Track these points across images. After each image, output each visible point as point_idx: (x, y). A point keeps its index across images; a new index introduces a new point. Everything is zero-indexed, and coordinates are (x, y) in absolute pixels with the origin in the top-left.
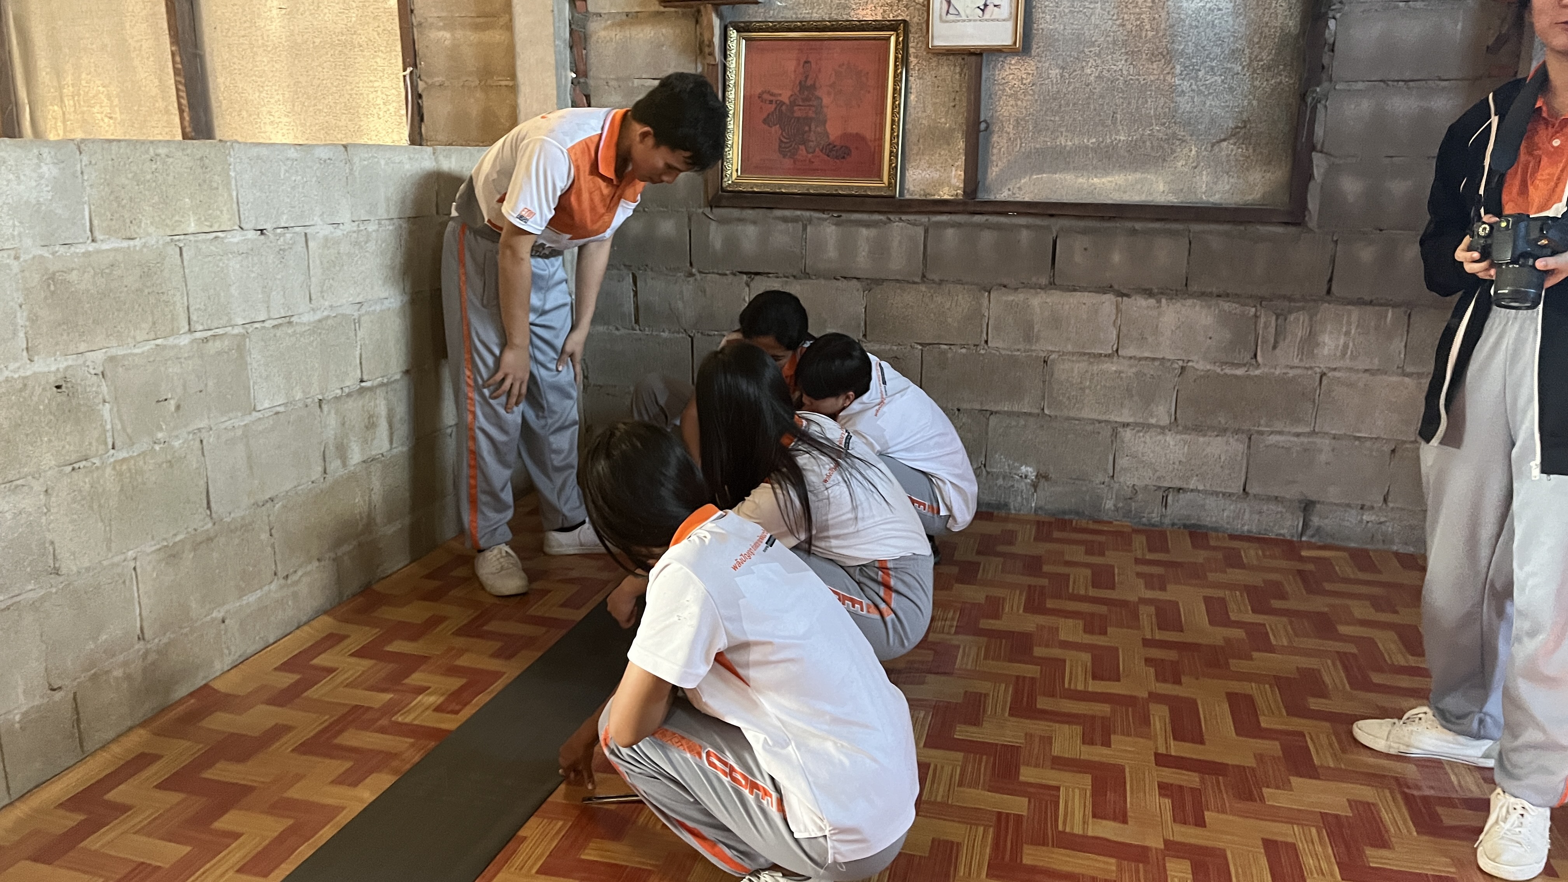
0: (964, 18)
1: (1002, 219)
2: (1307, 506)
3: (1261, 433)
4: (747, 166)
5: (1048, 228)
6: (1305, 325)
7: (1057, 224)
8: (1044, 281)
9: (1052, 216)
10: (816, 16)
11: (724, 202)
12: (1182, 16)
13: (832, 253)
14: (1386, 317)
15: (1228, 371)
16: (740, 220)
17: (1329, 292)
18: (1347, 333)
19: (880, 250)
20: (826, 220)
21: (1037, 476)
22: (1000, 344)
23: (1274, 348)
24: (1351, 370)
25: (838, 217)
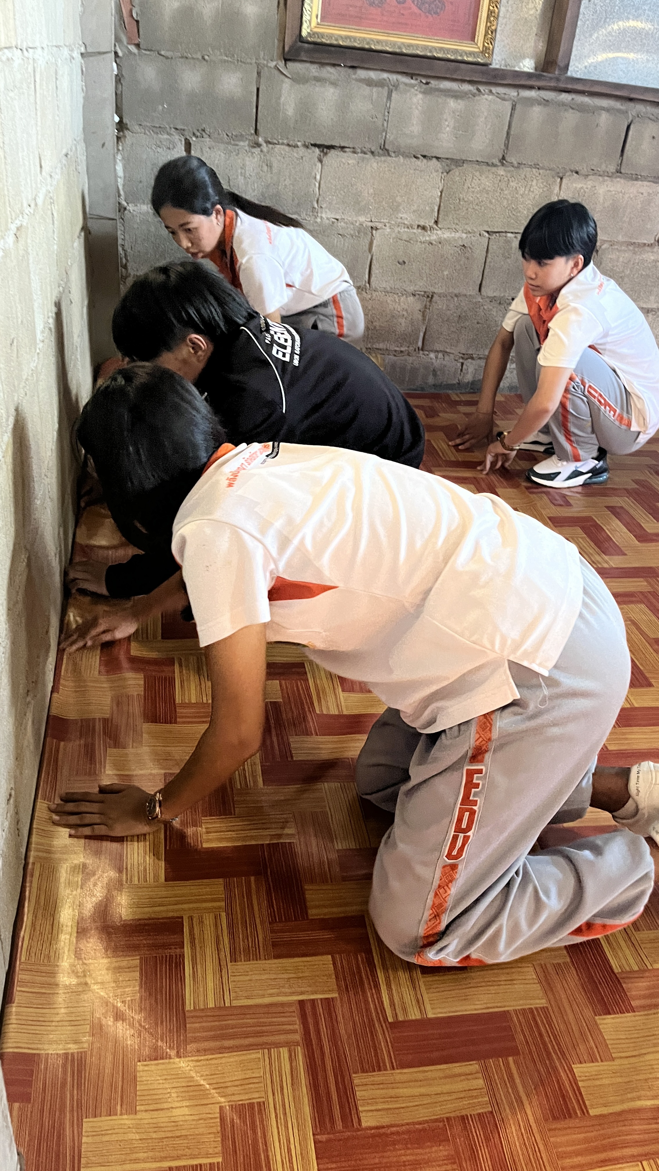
4: (327, 13)
5: (626, 113)
7: (634, 109)
8: (612, 168)
9: (631, 100)
11: (301, 56)
13: (415, 127)
16: (317, 79)
19: (465, 126)
20: (413, 86)
25: (427, 83)
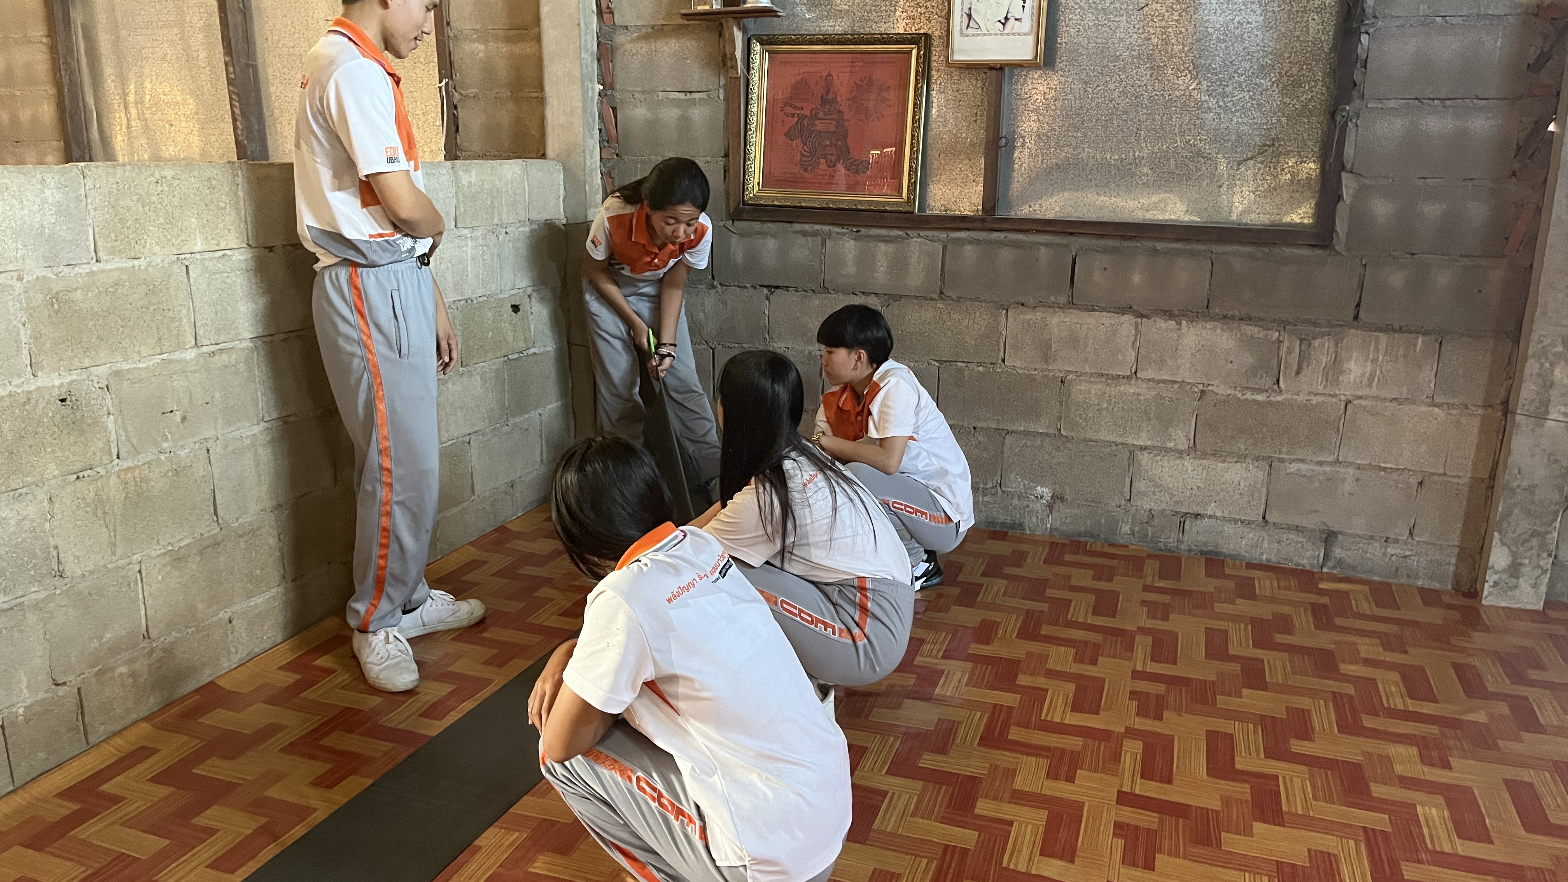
0: (985, 32)
1: (1021, 237)
2: (1329, 537)
3: (1282, 461)
4: (768, 180)
5: (1067, 246)
6: (1331, 350)
7: (1076, 243)
8: (1062, 300)
9: (1071, 234)
10: (839, 29)
11: (745, 216)
12: (1210, 30)
13: (850, 269)
14: (1415, 345)
15: (1249, 396)
16: (760, 233)
17: (1356, 318)
18: (1374, 361)
19: (899, 265)
20: (844, 234)
21: (1052, 497)
22: (1018, 364)
23: (1298, 373)
24: (1376, 398)
25: (858, 231)
